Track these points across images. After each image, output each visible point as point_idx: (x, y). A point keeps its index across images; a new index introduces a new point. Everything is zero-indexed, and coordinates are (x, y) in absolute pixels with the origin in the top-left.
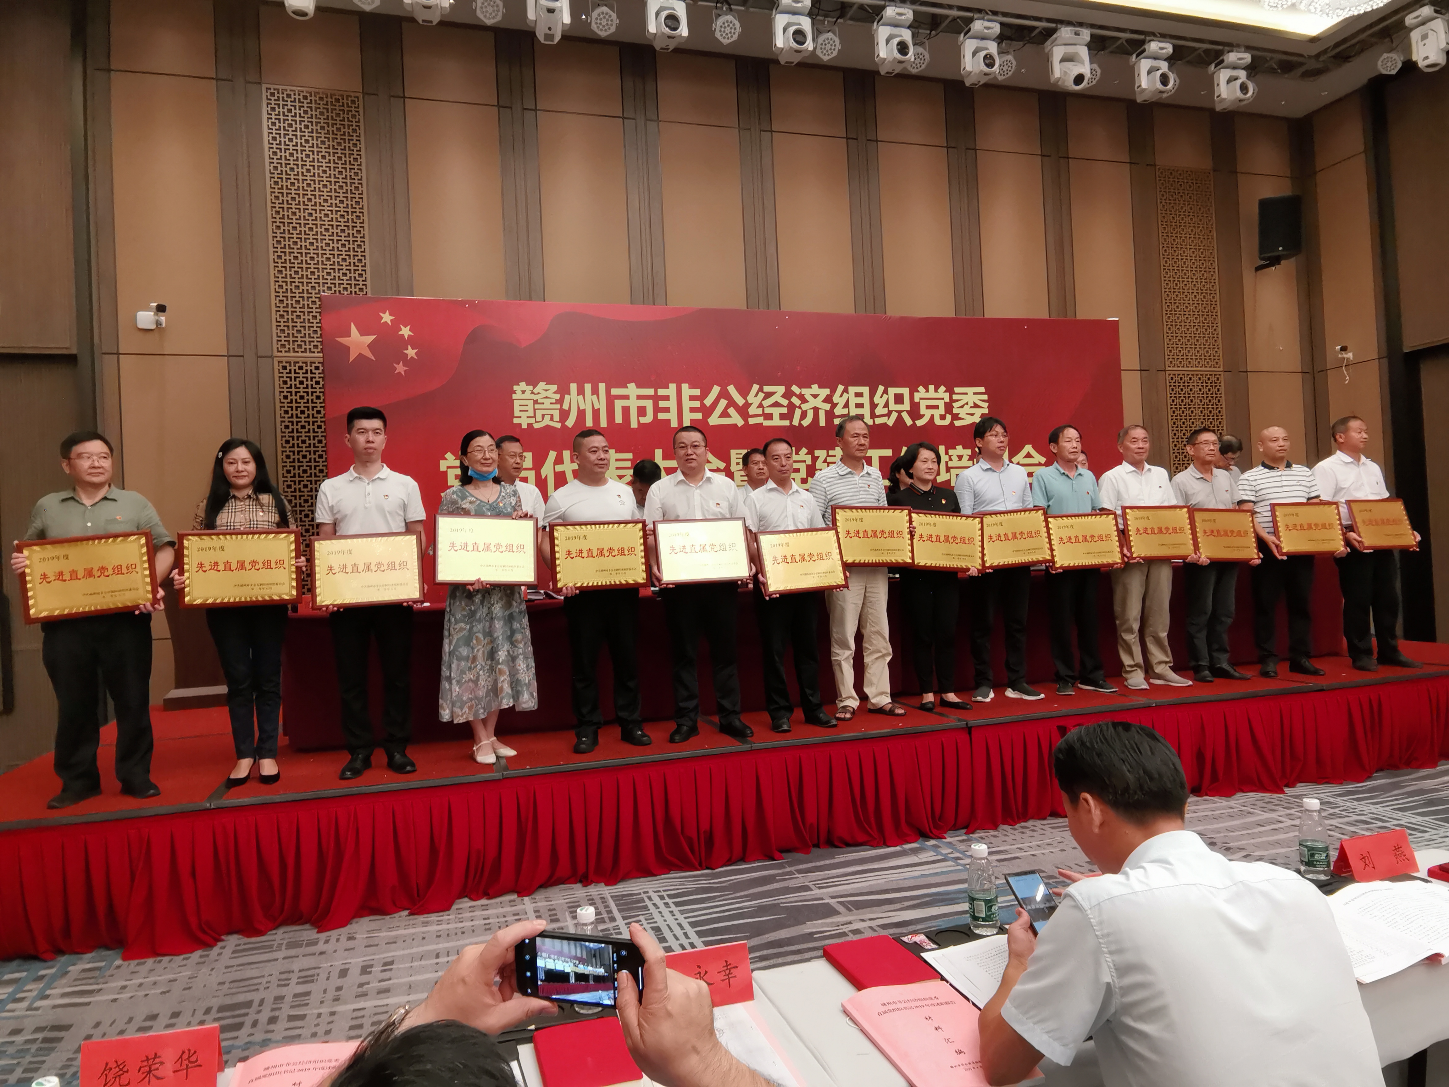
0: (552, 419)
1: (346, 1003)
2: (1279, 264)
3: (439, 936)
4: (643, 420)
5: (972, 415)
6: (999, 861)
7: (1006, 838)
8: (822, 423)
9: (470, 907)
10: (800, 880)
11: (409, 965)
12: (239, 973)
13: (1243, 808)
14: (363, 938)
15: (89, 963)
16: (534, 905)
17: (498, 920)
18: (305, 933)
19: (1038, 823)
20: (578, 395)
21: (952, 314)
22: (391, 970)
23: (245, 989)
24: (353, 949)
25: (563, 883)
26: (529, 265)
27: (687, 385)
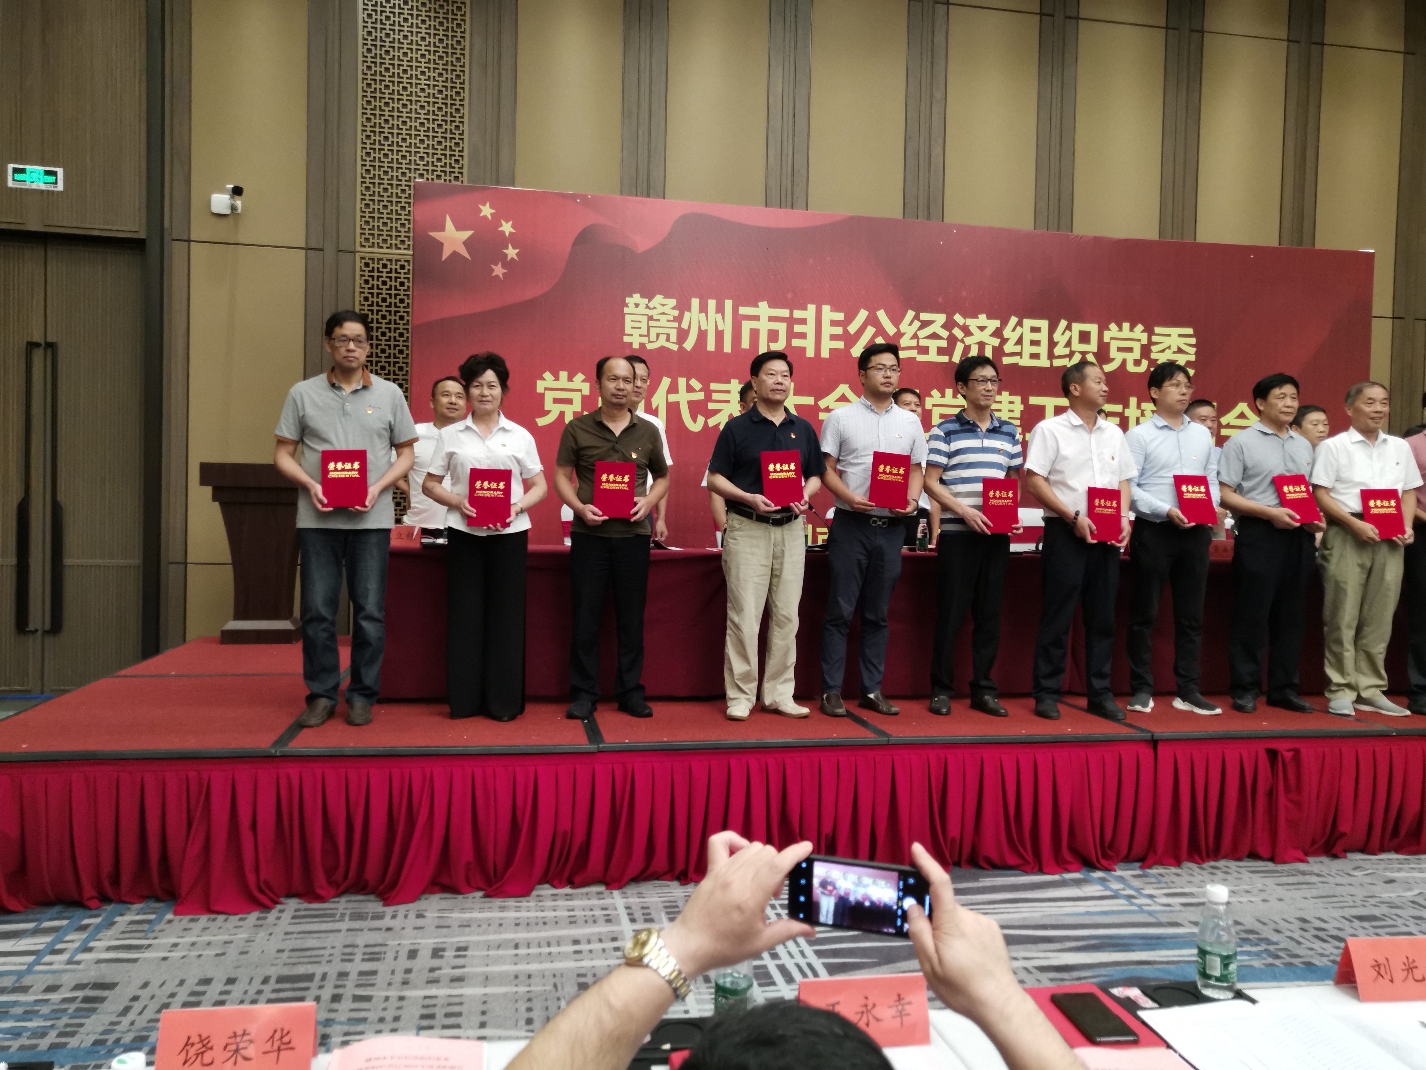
0: (668, 340)
1: (416, 988)
3: (517, 925)
6: (1185, 905)
7: (1192, 879)
9: (553, 895)
11: (485, 953)
12: (299, 941)
14: (433, 917)
15: (138, 914)
16: (625, 900)
17: (583, 913)
18: (369, 905)
19: (1233, 864)
20: (700, 312)
21: (1156, 237)
22: (465, 956)
23: (306, 960)
24: (423, 928)
25: (658, 878)
26: (649, 156)
27: (829, 307)
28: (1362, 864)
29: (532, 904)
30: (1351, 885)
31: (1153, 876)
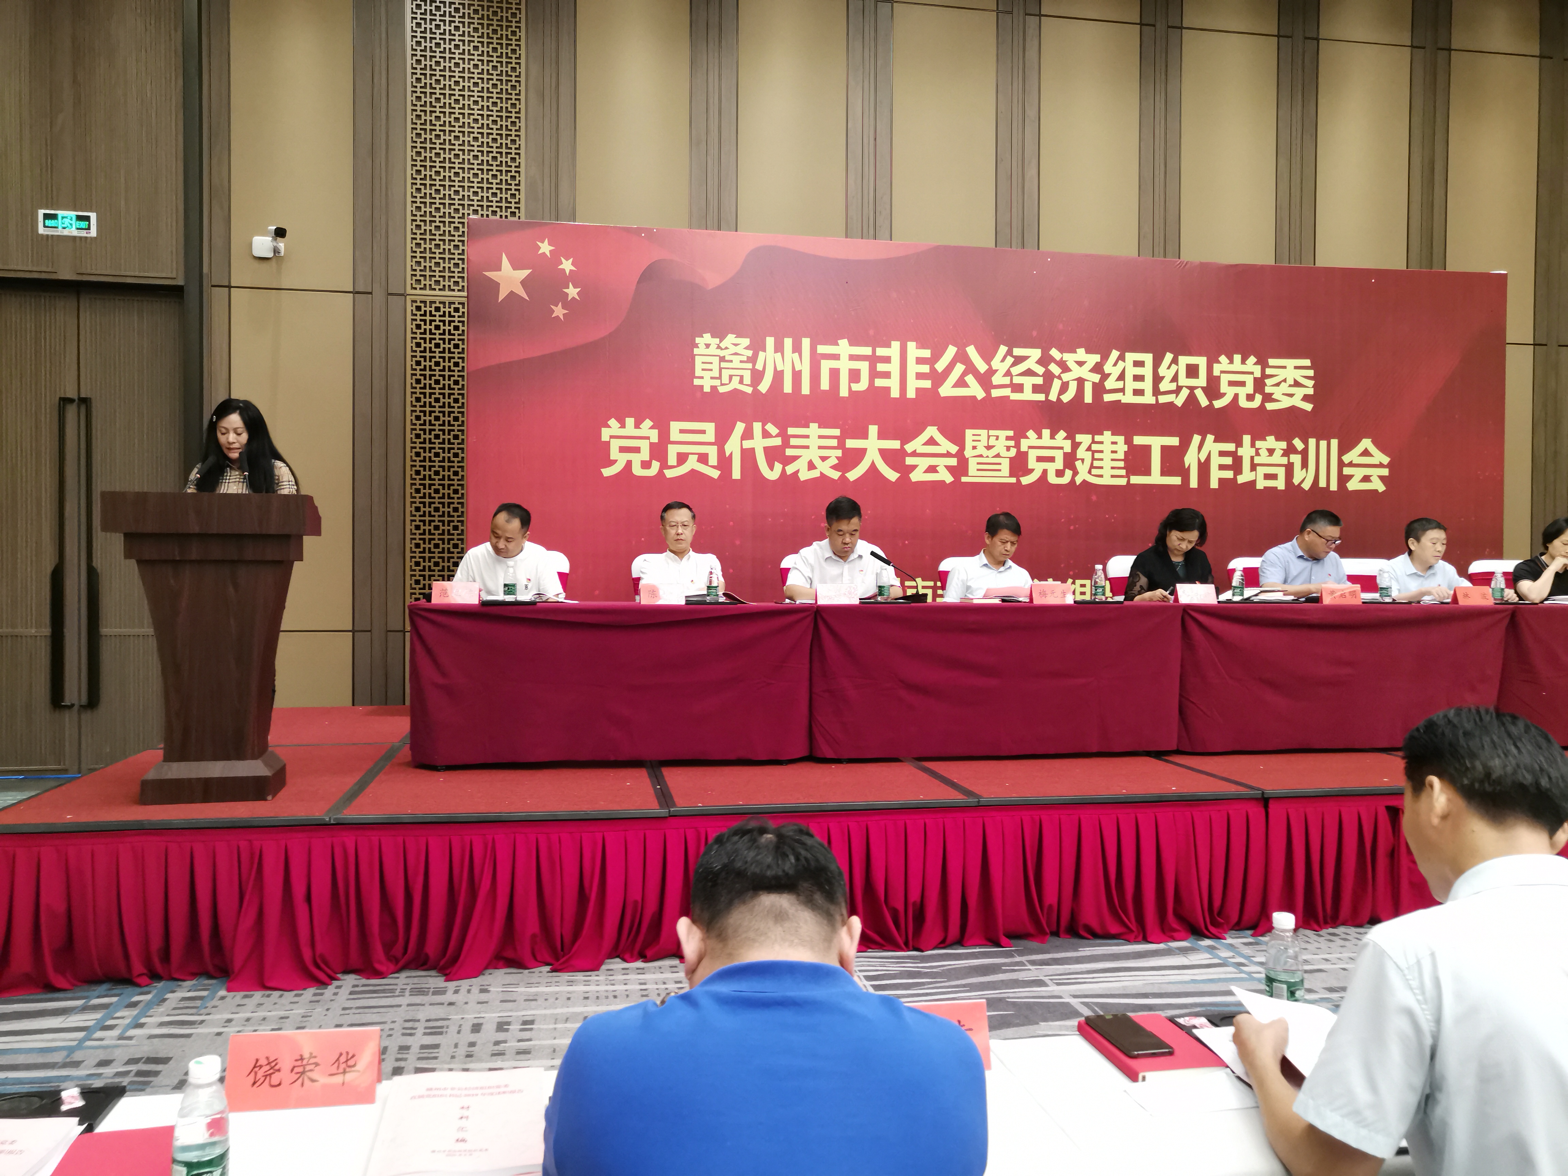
0: (741, 382)
3: (586, 998)
4: (856, 387)
5: (1291, 395)
8: (1088, 398)
9: (623, 969)
10: (1033, 973)
11: (551, 1026)
12: (357, 1016)
14: (498, 992)
15: (189, 991)
18: (431, 980)
20: (776, 352)
21: (1271, 261)
22: (531, 1029)
24: (487, 1002)
26: (720, 186)
27: (914, 343)
29: (601, 978)
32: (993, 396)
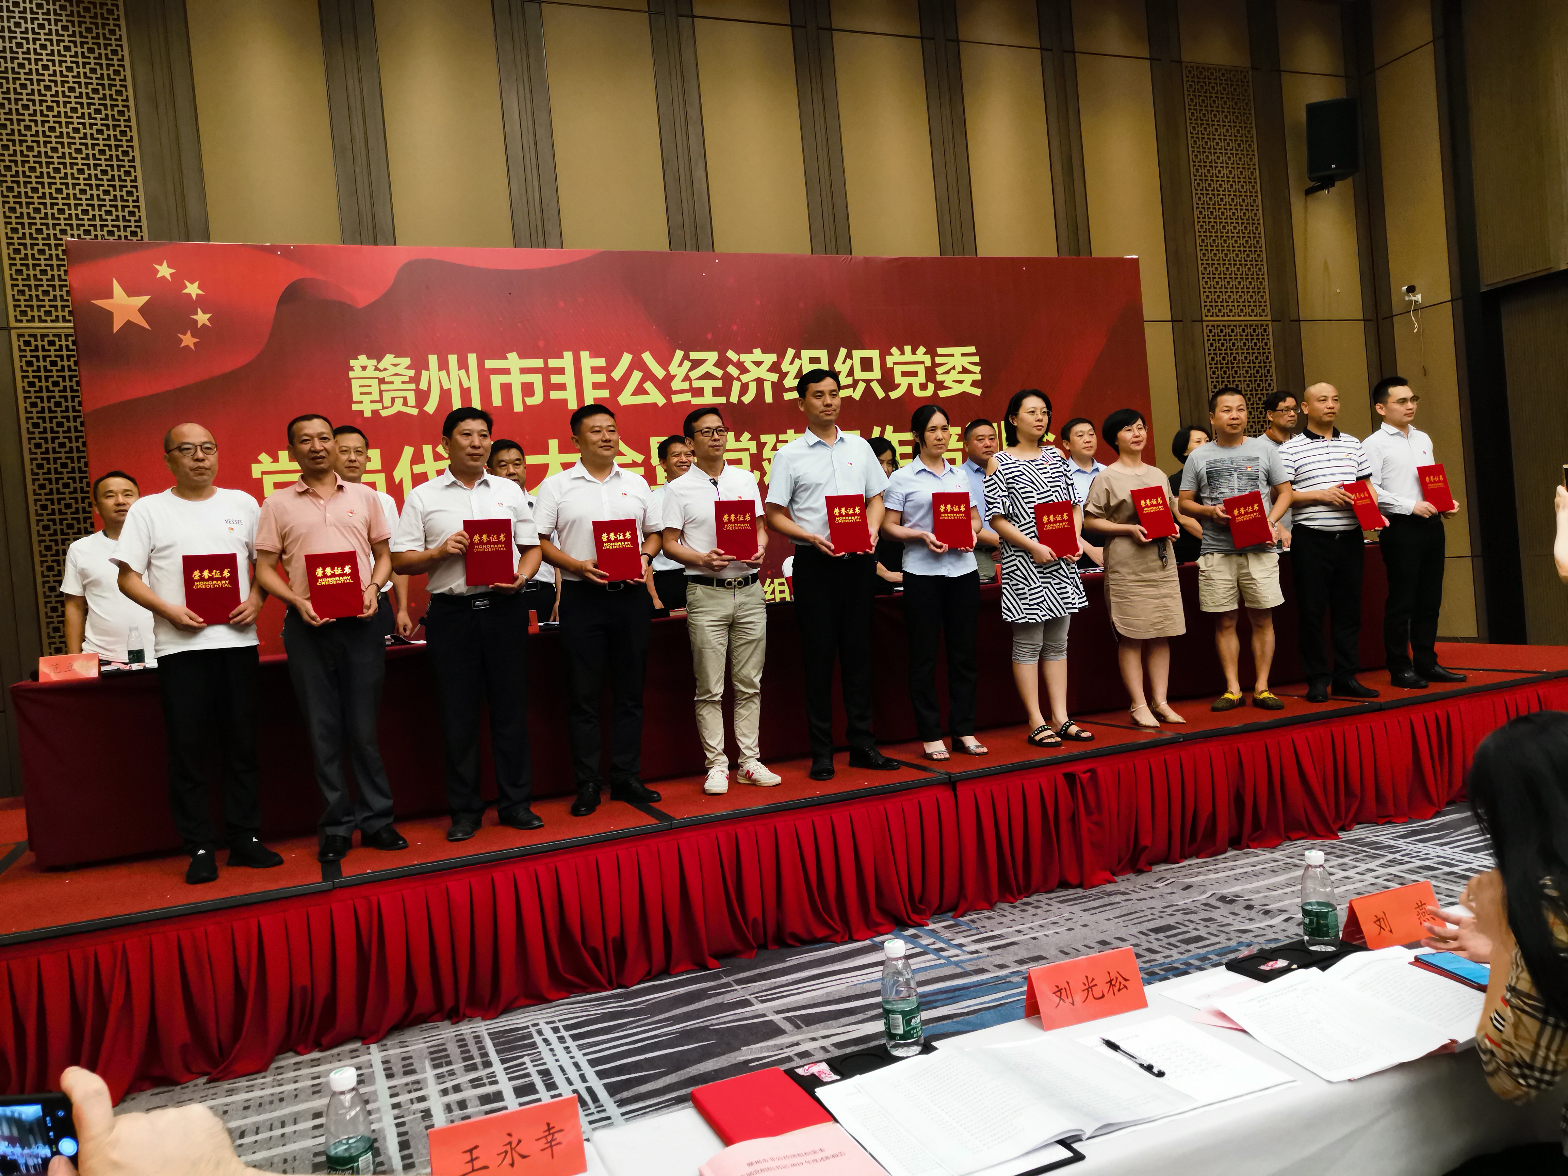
0: (405, 403)
2: (1333, 185)
3: (246, 1108)
4: (530, 401)
5: (961, 382)
6: (991, 949)
7: (1004, 920)
8: (769, 399)
9: (295, 1064)
13: (1289, 860)
16: (384, 1053)
19: (1043, 897)
20: (440, 370)
21: (936, 254)
25: (425, 1021)
26: (372, 197)
27: (588, 353)
28: (1164, 874)
29: (269, 1079)
30: (1152, 898)
31: (965, 923)
32: (674, 401)
